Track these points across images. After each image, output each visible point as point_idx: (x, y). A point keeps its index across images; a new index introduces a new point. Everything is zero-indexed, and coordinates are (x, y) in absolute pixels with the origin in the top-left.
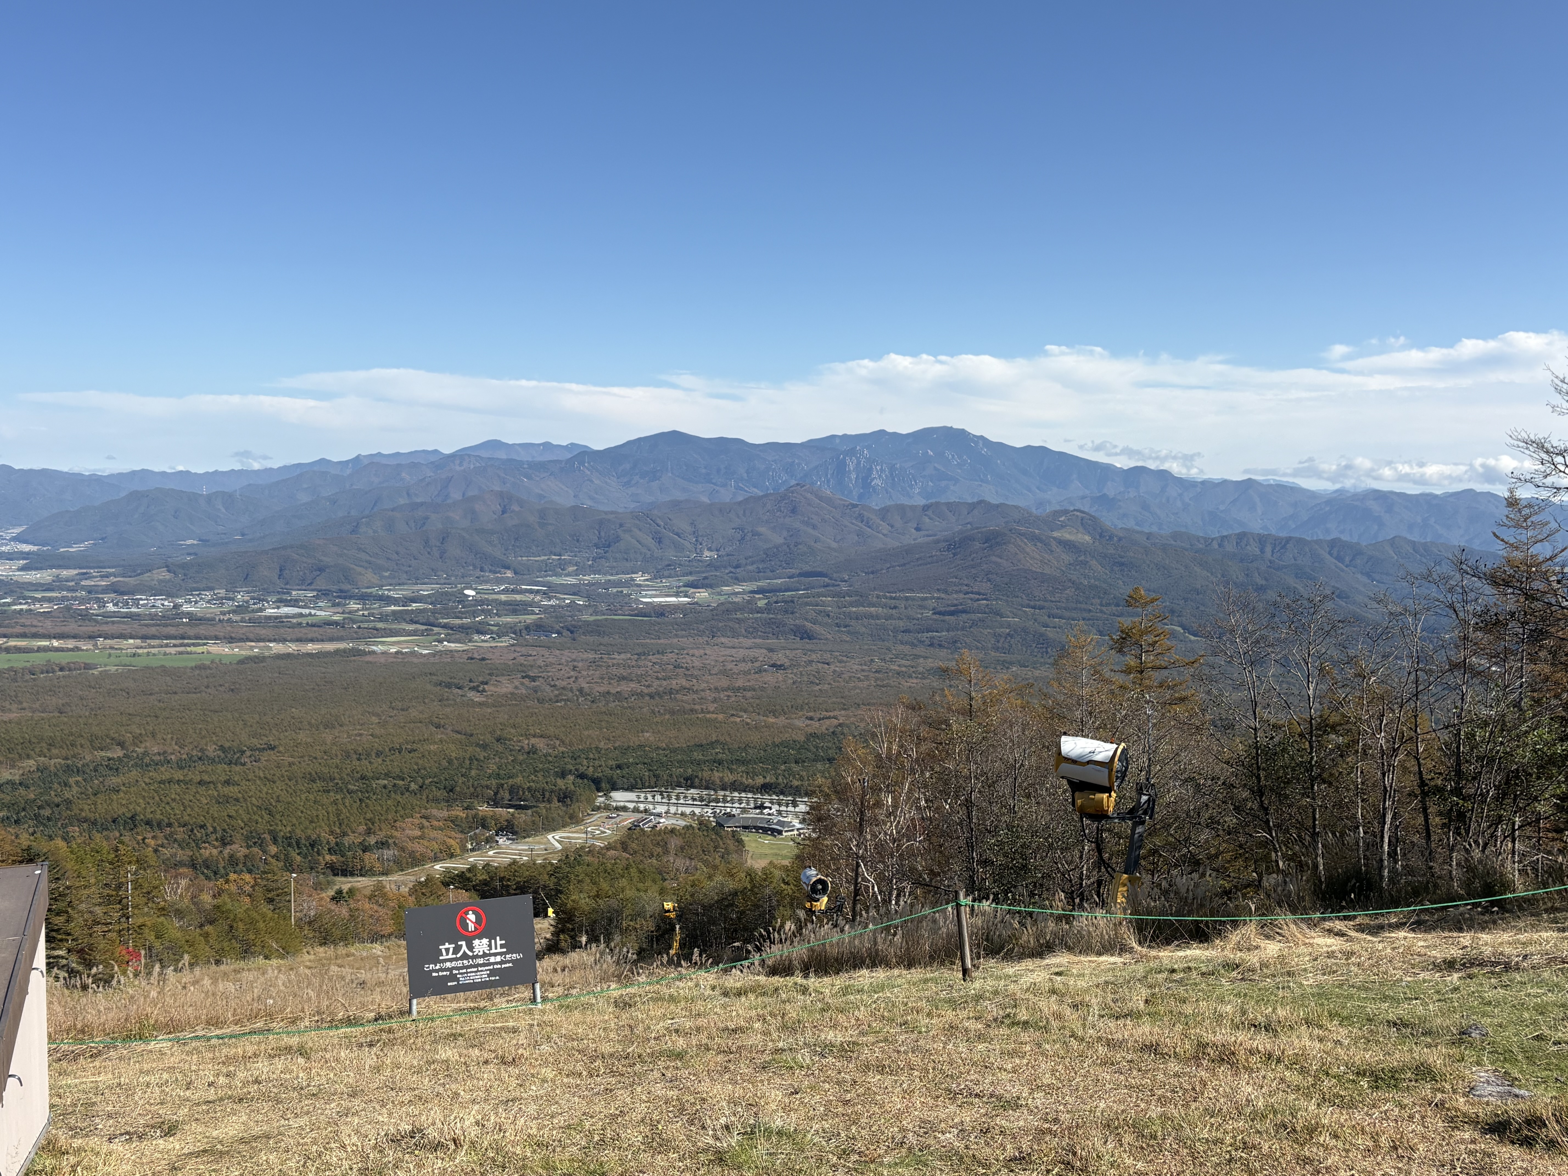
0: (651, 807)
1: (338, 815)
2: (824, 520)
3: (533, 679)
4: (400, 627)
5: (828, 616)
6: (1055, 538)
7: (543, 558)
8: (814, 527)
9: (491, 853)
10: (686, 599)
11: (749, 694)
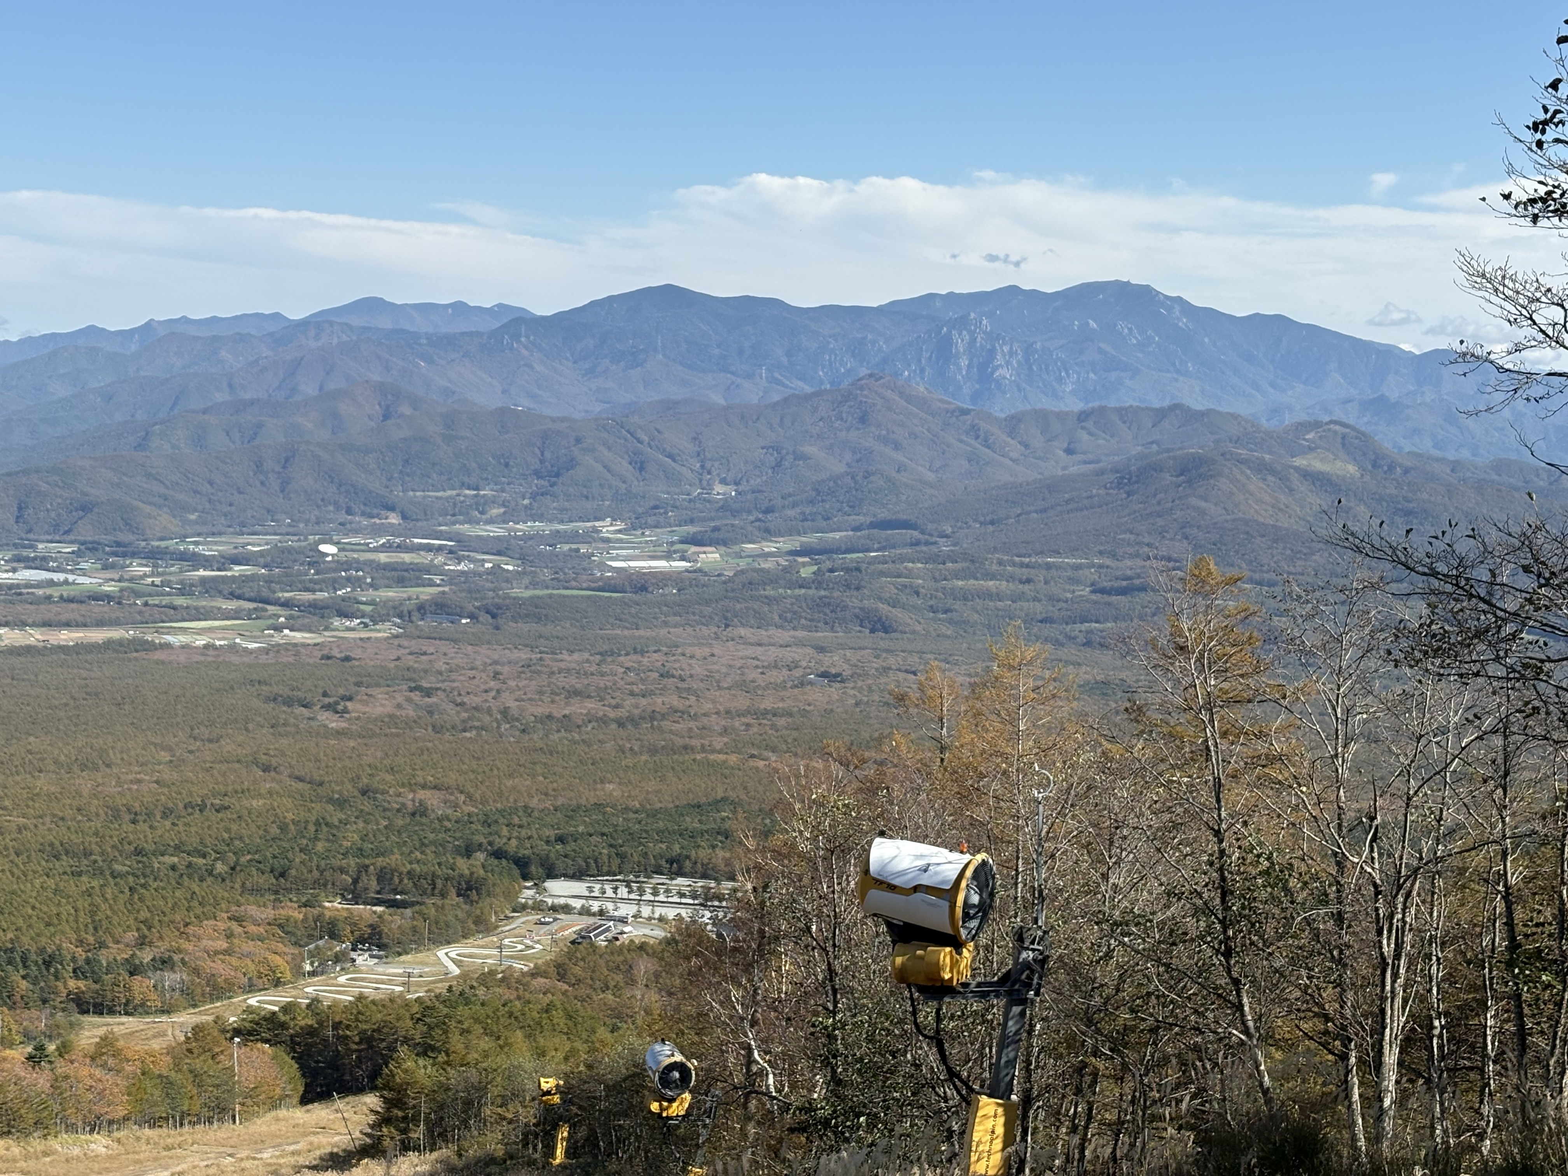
0: (610, 906)
1: (93, 914)
2: (913, 435)
3: (428, 693)
4: (213, 604)
5: (917, 593)
6: (1297, 469)
7: (449, 493)
8: (897, 447)
9: (342, 979)
10: (684, 564)
11: (781, 722)
